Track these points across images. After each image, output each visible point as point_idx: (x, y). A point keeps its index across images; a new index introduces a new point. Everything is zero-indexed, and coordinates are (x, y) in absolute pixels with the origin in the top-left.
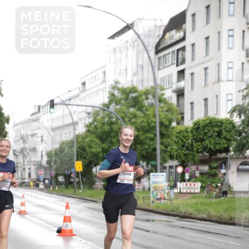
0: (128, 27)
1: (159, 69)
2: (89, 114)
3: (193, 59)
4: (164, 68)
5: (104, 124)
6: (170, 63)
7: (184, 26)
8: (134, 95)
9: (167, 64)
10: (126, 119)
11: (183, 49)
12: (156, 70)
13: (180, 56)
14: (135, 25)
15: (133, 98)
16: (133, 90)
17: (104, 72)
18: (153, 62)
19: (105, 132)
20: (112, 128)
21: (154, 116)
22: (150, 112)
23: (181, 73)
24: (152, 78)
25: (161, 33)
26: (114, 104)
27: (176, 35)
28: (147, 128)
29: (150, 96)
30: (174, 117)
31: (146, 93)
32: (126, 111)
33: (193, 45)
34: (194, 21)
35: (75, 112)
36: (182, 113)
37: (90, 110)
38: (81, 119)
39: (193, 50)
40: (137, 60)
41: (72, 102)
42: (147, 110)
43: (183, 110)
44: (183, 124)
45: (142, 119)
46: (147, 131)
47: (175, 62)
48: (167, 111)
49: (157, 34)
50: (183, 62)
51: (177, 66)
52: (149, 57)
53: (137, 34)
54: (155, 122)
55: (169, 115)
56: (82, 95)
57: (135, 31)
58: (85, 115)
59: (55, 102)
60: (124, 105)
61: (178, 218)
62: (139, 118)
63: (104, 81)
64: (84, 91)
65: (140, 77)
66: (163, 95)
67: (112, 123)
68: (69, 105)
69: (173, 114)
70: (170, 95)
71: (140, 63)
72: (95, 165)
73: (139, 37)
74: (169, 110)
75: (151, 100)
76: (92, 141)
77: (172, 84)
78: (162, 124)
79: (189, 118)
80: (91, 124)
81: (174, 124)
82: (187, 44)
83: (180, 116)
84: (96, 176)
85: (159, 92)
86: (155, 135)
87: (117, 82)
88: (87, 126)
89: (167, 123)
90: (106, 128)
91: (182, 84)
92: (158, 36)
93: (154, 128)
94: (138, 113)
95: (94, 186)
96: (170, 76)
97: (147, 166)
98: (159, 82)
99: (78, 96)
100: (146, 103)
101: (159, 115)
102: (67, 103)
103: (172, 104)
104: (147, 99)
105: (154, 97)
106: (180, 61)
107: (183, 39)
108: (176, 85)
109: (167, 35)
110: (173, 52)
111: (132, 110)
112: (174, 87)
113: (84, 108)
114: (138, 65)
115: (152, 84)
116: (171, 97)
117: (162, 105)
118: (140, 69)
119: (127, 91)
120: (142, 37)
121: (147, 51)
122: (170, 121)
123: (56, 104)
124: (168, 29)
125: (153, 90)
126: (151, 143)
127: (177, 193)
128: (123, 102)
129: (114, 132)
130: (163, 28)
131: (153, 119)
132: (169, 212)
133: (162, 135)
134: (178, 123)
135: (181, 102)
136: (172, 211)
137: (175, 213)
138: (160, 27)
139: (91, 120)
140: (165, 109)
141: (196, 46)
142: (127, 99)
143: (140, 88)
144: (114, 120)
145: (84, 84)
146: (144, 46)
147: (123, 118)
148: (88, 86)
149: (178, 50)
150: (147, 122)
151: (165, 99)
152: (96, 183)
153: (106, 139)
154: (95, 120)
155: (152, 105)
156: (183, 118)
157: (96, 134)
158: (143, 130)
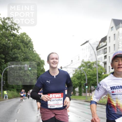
0: (87, 42)
1: (98, 55)
2: (74, 71)
3: (110, 52)
4: (99, 55)
5: (79, 74)
6: (102, 53)
7: (106, 41)
8: (89, 64)
9: (100, 54)
10: (86, 72)
11: (106, 48)
12: (97, 56)
13: (105, 51)
14: (89, 41)
15: (89, 65)
16: (89, 62)
17: (79, 57)
18: (96, 53)
19: (79, 77)
20: (81, 75)
21: (96, 71)
22: (95, 70)
23: (105, 57)
24: (95, 58)
25: (98, 43)
26: (82, 67)
27: (103, 44)
28: (94, 75)
29: (95, 64)
30: (103, 71)
31: (93, 63)
32: (86, 69)
33: (109, 47)
34: (110, 39)
35: (69, 70)
36: (106, 70)
37: (74, 69)
38: (71, 73)
39: (110, 49)
40: (90, 52)
41: (68, 67)
42: (93, 69)
43: (106, 69)
44: (106, 73)
45: (92, 72)
46: (94, 76)
47: (103, 53)
48: (101, 69)
49: (97, 43)
50: (106, 53)
51: (104, 54)
52: (94, 52)
53: (90, 44)
54: (96, 73)
55: (101, 70)
56: (71, 65)
57: (89, 43)
58: (72, 71)
59: (62, 67)
60: (86, 67)
61: (105, 105)
62: (91, 71)
63: (79, 60)
64: (72, 63)
65: (91, 58)
66: (99, 64)
67: (82, 74)
68: (67, 68)
69: (103, 70)
70: (101, 64)
71: (91, 53)
72: (76, 88)
73: (91, 45)
74: (102, 69)
75: (95, 66)
76: (75, 79)
77: (102, 60)
78: (99, 74)
79: (108, 71)
80: (75, 74)
81: (103, 74)
82: (107, 47)
83: (105, 71)
84: (76, 91)
85: (98, 63)
86: (97, 77)
87: (83, 60)
88: (73, 75)
89: (101, 73)
90: (80, 75)
91: (106, 60)
92: (97, 44)
93: (96, 75)
94: (91, 70)
95: (76, 95)
96: (102, 58)
97: (94, 88)
98: (98, 60)
99: (70, 65)
100: (93, 66)
101: (98, 71)
102: (66, 67)
103: (102, 67)
104: (94, 65)
105: (96, 64)
106: (105, 52)
107: (106, 45)
108: (104, 60)
109: (101, 44)
110: (103, 50)
111: (88, 69)
112: (103, 61)
113: (72, 69)
114: (90, 54)
115: (95, 60)
116: (102, 65)
117: (99, 67)
118: (91, 55)
119: (87, 63)
120: (92, 45)
121: (94, 49)
122: (102, 73)
123: (63, 68)
124: (101, 42)
125: (96, 62)
126: (96, 80)
127: (104, 97)
128: (85, 67)
129: (83, 76)
130: (99, 42)
131: (96, 72)
132: (101, 104)
133: (99, 77)
134: (105, 73)
135: (105, 66)
136: (103, 103)
137: (104, 104)
138: (98, 41)
139: (74, 73)
140: (100, 69)
141: (111, 47)
142: (87, 65)
143: (91, 62)
144: (82, 72)
145: (72, 61)
146: (93, 48)
147: (85, 72)
148: (73, 61)
149: (104, 49)
150: (94, 73)
151: (100, 65)
152: (76, 94)
153: (80, 79)
154: (76, 73)
155: (95, 67)
156: (106, 72)
157: (76, 77)
158: (92, 76)
